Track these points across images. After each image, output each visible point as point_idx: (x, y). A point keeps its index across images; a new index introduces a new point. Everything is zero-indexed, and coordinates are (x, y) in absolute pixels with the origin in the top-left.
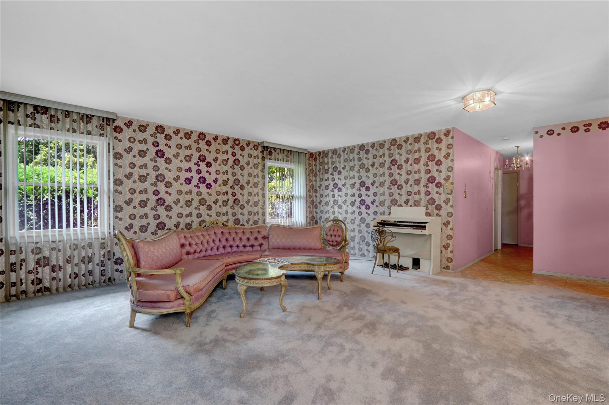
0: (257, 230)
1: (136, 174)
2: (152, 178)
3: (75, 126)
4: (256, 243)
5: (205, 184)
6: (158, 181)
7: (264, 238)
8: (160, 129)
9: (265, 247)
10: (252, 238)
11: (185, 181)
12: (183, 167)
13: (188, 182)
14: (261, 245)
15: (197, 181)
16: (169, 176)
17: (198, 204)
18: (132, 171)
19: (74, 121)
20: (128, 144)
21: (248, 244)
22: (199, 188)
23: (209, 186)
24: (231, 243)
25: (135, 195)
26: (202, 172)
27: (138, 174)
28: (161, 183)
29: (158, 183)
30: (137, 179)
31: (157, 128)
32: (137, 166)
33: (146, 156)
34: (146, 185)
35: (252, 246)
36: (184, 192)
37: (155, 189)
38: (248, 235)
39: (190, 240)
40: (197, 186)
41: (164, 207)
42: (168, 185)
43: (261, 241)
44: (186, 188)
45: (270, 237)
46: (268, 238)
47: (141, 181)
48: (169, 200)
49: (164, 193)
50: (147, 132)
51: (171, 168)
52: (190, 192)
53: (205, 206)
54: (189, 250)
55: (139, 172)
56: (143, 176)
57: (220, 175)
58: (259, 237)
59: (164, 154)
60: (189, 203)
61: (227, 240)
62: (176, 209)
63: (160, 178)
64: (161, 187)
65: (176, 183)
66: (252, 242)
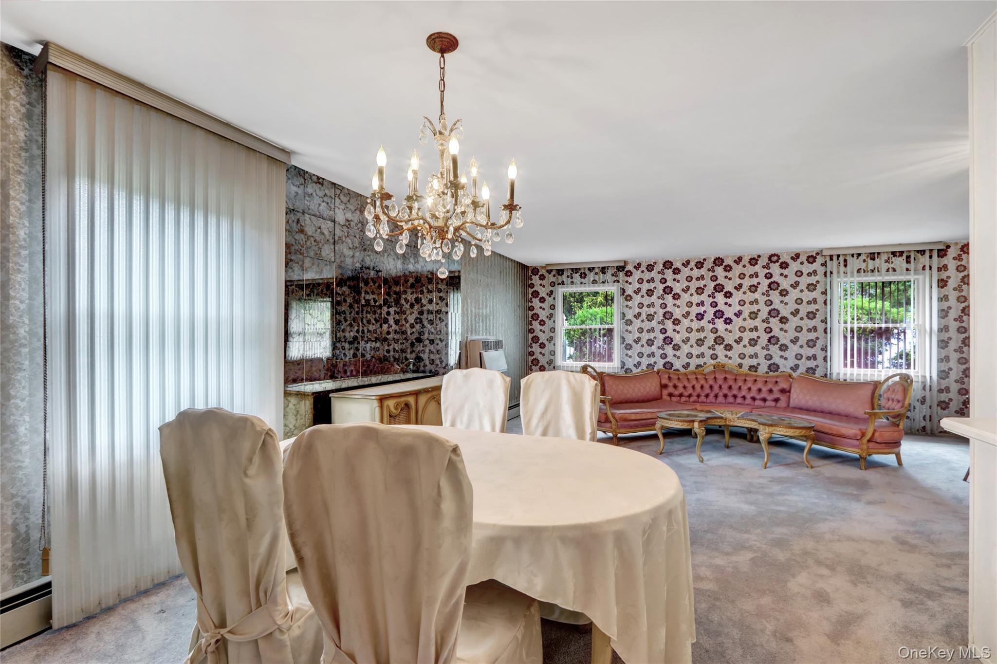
0: (774, 380)
1: (644, 314)
2: (659, 316)
3: (597, 278)
4: (770, 397)
5: (723, 319)
6: (666, 318)
7: (783, 391)
8: (668, 264)
9: (782, 403)
10: (765, 389)
11: (696, 317)
12: (693, 302)
13: (700, 317)
14: (776, 400)
15: (712, 316)
16: (677, 313)
17: (713, 343)
18: (640, 310)
19: (596, 274)
20: (637, 286)
21: (758, 397)
22: (714, 323)
23: (728, 321)
24: (735, 392)
25: (643, 334)
26: (719, 304)
27: (646, 313)
28: (669, 321)
29: (666, 321)
30: (645, 318)
31: (664, 265)
32: (645, 306)
33: (653, 295)
34: (654, 324)
35: (764, 400)
36: (694, 330)
37: (662, 327)
38: (760, 385)
39: (676, 382)
40: (712, 322)
41: (671, 346)
42: (676, 322)
43: (776, 395)
44: (696, 325)
45: (792, 391)
46: (789, 392)
47: (648, 320)
48: (677, 338)
49: (671, 331)
50: (655, 270)
51: (679, 304)
52: (702, 329)
53: (722, 346)
54: (672, 392)
55: (647, 312)
56: (651, 315)
57: (746, 305)
58: (776, 389)
59: (671, 289)
60: (700, 342)
61: (730, 387)
62: (686, 349)
63: (668, 315)
64: (669, 325)
65: (685, 320)
66: (764, 394)
